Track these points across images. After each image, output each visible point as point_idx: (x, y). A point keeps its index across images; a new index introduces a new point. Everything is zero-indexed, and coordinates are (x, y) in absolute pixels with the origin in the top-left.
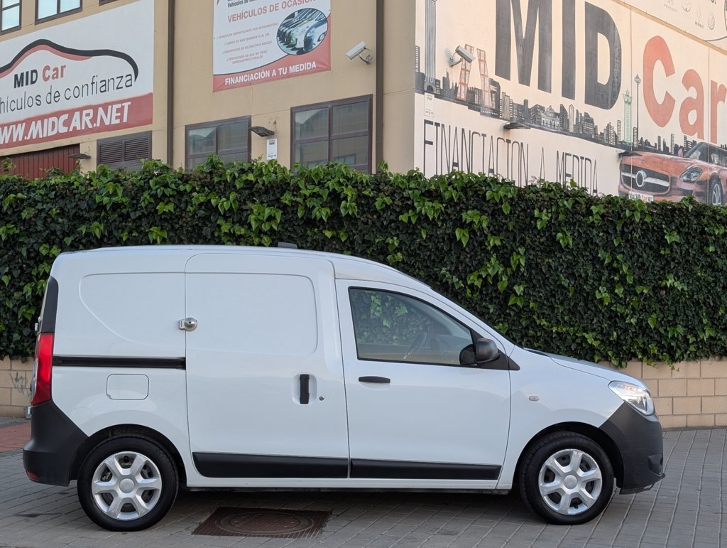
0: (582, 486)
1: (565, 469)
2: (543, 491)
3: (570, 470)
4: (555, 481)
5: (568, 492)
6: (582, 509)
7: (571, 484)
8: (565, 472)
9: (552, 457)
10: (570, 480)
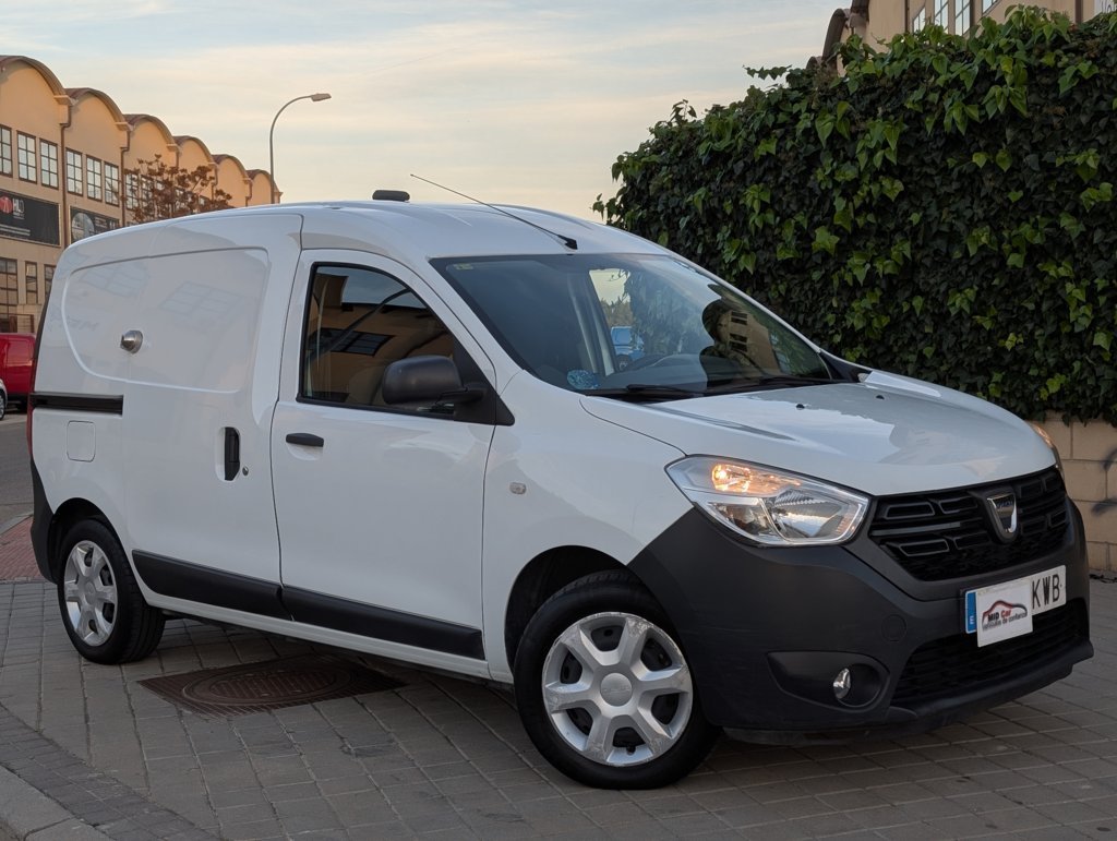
0: (642, 703)
1: (605, 658)
2: (549, 701)
3: (616, 662)
4: (580, 682)
5: (608, 710)
6: (642, 756)
7: (615, 693)
8: (603, 664)
9: (575, 626)
10: (616, 684)
